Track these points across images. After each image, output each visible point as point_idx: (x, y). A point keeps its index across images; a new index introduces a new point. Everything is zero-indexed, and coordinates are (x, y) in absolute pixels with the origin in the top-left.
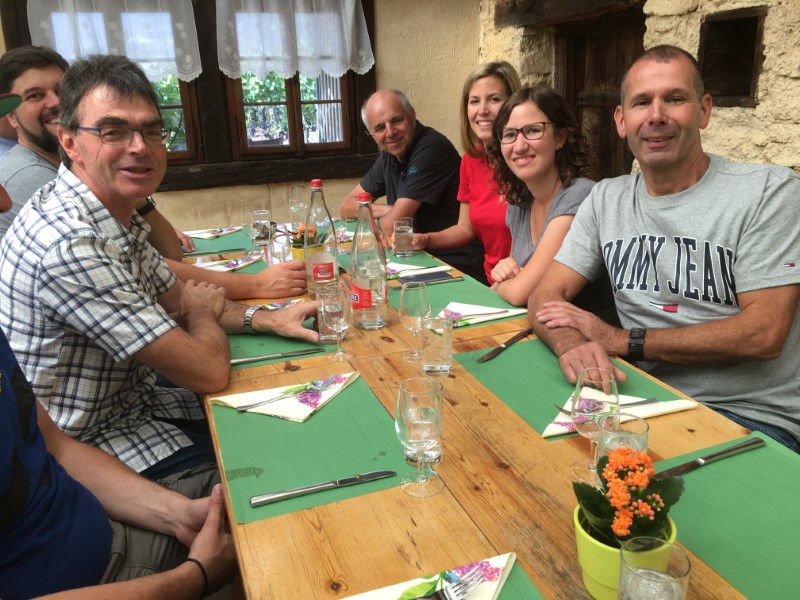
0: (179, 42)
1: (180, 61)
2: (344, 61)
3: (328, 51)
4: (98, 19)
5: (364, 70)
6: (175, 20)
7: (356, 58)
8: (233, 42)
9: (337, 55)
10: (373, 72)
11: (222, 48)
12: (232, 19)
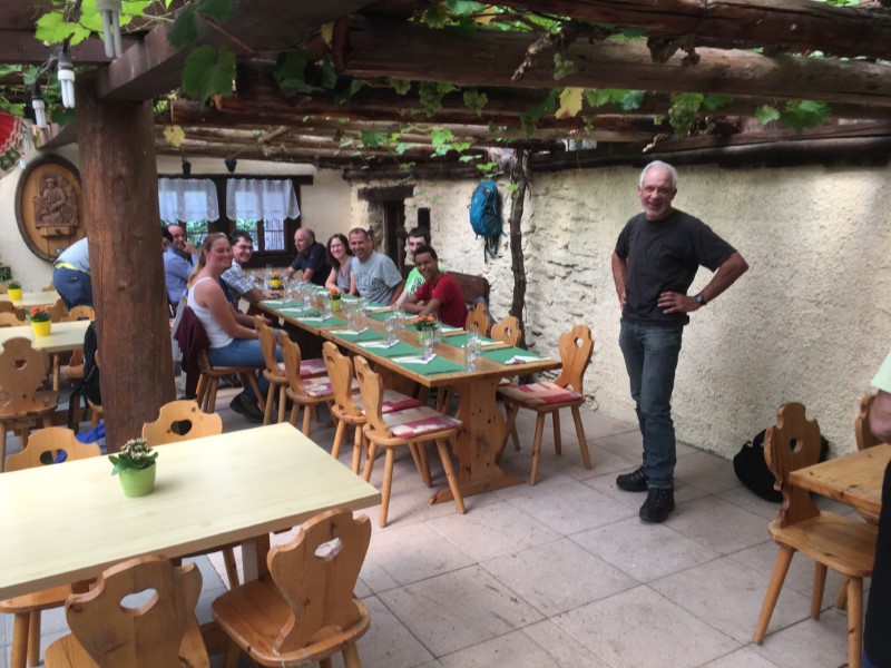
0: (209, 204)
1: (209, 213)
2: (285, 213)
3: (278, 209)
4: (174, 194)
5: (295, 217)
6: (208, 195)
7: (291, 212)
8: (233, 204)
9: (282, 210)
10: (299, 218)
11: (229, 207)
12: (233, 194)
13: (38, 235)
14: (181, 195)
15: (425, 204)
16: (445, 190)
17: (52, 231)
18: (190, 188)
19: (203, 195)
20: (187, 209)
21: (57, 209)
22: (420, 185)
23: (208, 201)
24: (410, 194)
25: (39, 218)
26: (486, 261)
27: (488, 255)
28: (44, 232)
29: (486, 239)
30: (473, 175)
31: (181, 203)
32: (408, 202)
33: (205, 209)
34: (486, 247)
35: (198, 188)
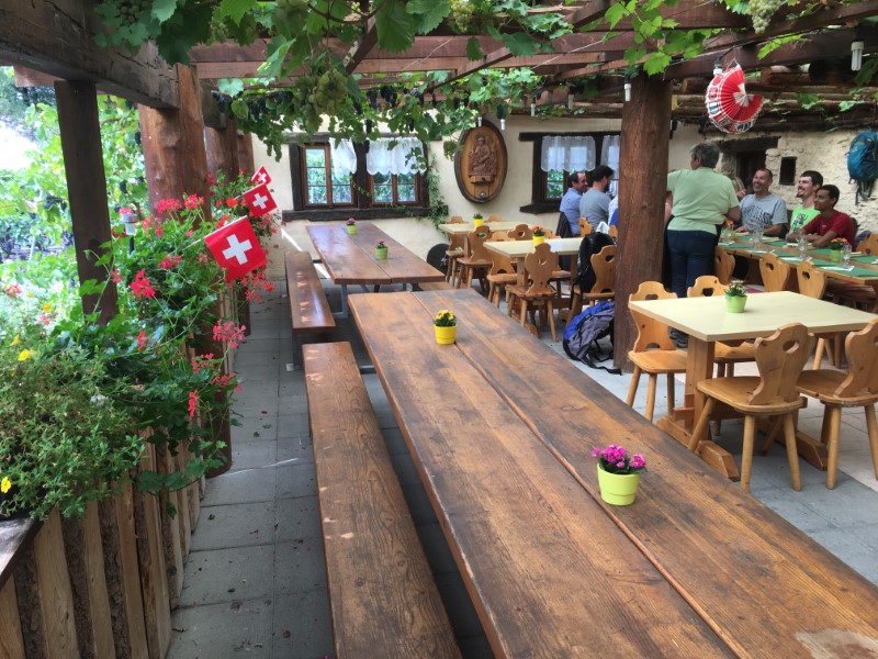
0: (588, 157)
1: (587, 164)
4: (563, 149)
6: (589, 149)
8: (607, 157)
11: (603, 159)
12: (608, 149)
13: (469, 182)
14: (568, 150)
15: (790, 154)
16: (816, 140)
17: (479, 179)
18: (575, 145)
19: (584, 149)
20: (571, 162)
21: (484, 162)
22: (786, 136)
23: (588, 155)
24: (774, 144)
25: (471, 168)
26: (857, 203)
27: (860, 198)
28: (474, 179)
29: (859, 184)
30: (852, 126)
31: (567, 157)
32: (770, 152)
33: (585, 160)
34: (859, 191)
35: (582, 144)
